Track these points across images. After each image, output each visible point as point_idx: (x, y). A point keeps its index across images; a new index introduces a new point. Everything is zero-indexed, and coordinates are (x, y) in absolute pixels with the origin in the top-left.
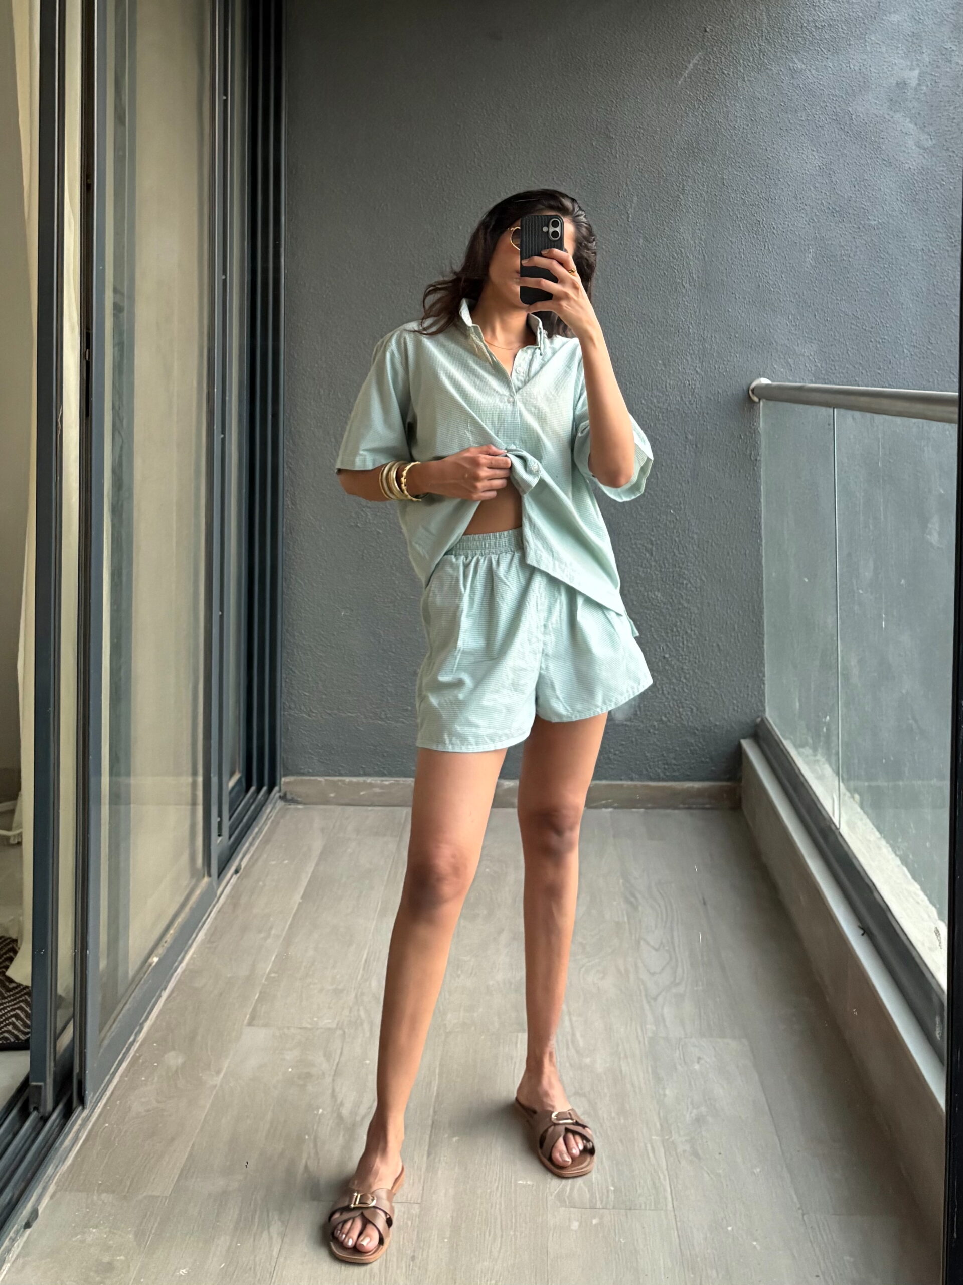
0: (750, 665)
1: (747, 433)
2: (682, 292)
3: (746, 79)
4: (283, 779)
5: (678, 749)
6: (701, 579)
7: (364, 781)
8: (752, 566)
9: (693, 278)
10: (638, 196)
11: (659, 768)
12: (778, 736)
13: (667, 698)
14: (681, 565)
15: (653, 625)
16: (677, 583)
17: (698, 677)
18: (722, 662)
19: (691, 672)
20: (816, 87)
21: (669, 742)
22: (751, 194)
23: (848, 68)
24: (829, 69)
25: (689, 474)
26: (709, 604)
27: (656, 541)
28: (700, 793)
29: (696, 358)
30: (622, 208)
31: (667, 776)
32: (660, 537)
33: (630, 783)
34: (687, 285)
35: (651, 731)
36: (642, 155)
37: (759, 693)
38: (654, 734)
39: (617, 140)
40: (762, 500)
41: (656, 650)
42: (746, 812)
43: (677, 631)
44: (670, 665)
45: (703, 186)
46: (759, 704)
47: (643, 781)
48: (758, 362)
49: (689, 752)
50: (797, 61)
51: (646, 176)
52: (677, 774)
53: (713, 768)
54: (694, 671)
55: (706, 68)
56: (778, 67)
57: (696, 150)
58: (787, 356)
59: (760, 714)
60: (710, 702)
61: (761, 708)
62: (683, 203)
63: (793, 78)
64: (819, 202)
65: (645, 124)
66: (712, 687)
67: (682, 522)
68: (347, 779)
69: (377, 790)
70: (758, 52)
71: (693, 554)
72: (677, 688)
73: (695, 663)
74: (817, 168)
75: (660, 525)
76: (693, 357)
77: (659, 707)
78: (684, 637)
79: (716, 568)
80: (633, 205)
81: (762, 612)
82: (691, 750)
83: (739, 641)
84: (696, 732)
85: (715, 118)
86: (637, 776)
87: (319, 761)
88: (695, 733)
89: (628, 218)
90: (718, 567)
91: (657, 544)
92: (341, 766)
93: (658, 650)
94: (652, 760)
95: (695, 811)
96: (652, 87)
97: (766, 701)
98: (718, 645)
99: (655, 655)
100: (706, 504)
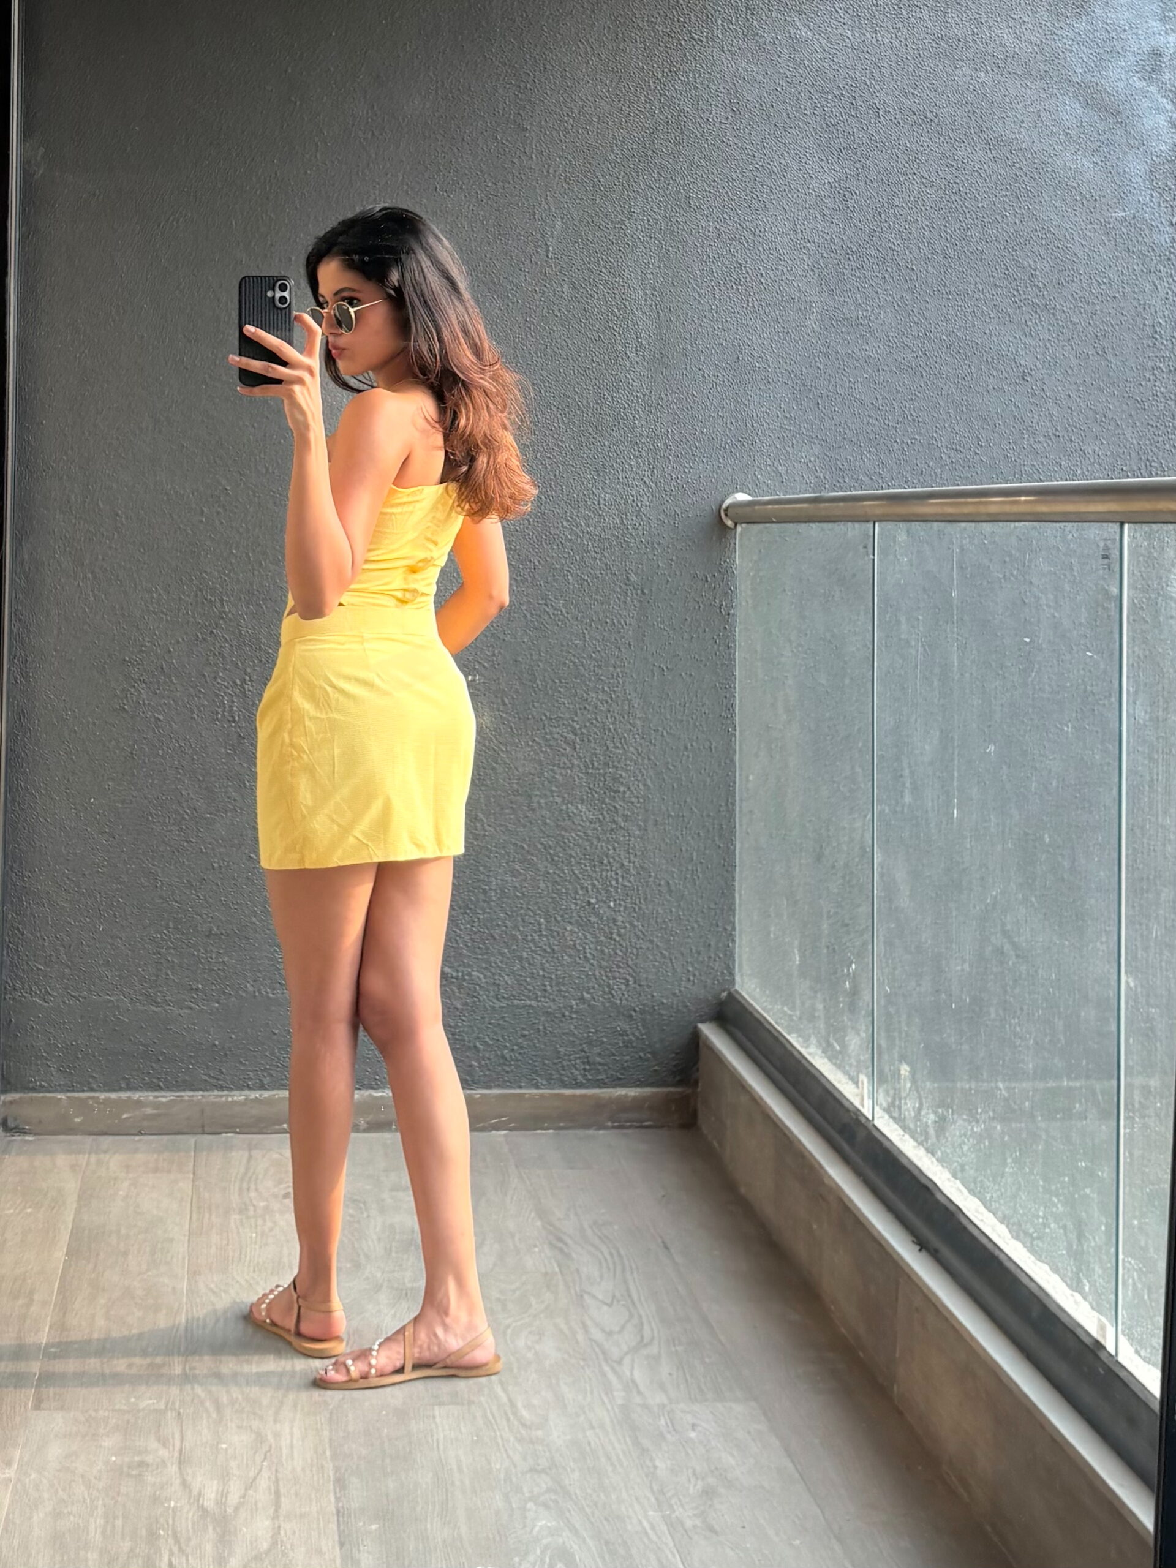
0: (713, 913)
1: (717, 575)
3: (726, 48)
5: (605, 1040)
6: (645, 785)
7: (129, 1098)
8: (719, 765)
10: (562, 218)
11: (576, 1069)
13: (592, 965)
14: (616, 763)
15: (574, 854)
16: (610, 790)
17: (639, 933)
18: (673, 910)
19: (627, 925)
21: (592, 1031)
22: (730, 223)
25: (630, 633)
26: (656, 823)
27: (580, 729)
28: (637, 1104)
29: (644, 463)
30: (538, 236)
31: (588, 1080)
32: (587, 724)
33: (535, 1091)
35: (567, 1013)
37: (726, 955)
38: (572, 1018)
40: (736, 673)
41: (576, 893)
42: (704, 1130)
43: (609, 862)
44: (597, 915)
45: (659, 209)
46: (726, 973)
47: (553, 1089)
48: (734, 467)
49: (621, 1044)
50: (799, 25)
51: (576, 189)
52: (604, 1076)
53: (656, 1068)
54: (631, 924)
55: (668, 30)
56: (772, 33)
57: (650, 153)
58: (776, 463)
59: (726, 988)
60: (654, 970)
61: (729, 980)
63: (795, 50)
66: (657, 946)
67: (620, 702)
68: (102, 1096)
69: (149, 1111)
71: (635, 748)
72: (606, 950)
73: (634, 911)
75: (587, 706)
76: (640, 460)
77: (579, 977)
78: (619, 872)
79: (668, 768)
80: (556, 233)
81: (733, 834)
82: (624, 1042)
83: (699, 877)
84: (633, 1014)
86: (544, 1082)
87: (58, 1069)
88: (631, 1016)
89: (547, 252)
90: (672, 768)
91: (582, 733)
92: (93, 1077)
93: (581, 892)
94: (566, 1058)
95: (630, 1131)
96: (586, 53)
97: (737, 966)
98: (668, 883)
99: (575, 899)
100: (656, 678)
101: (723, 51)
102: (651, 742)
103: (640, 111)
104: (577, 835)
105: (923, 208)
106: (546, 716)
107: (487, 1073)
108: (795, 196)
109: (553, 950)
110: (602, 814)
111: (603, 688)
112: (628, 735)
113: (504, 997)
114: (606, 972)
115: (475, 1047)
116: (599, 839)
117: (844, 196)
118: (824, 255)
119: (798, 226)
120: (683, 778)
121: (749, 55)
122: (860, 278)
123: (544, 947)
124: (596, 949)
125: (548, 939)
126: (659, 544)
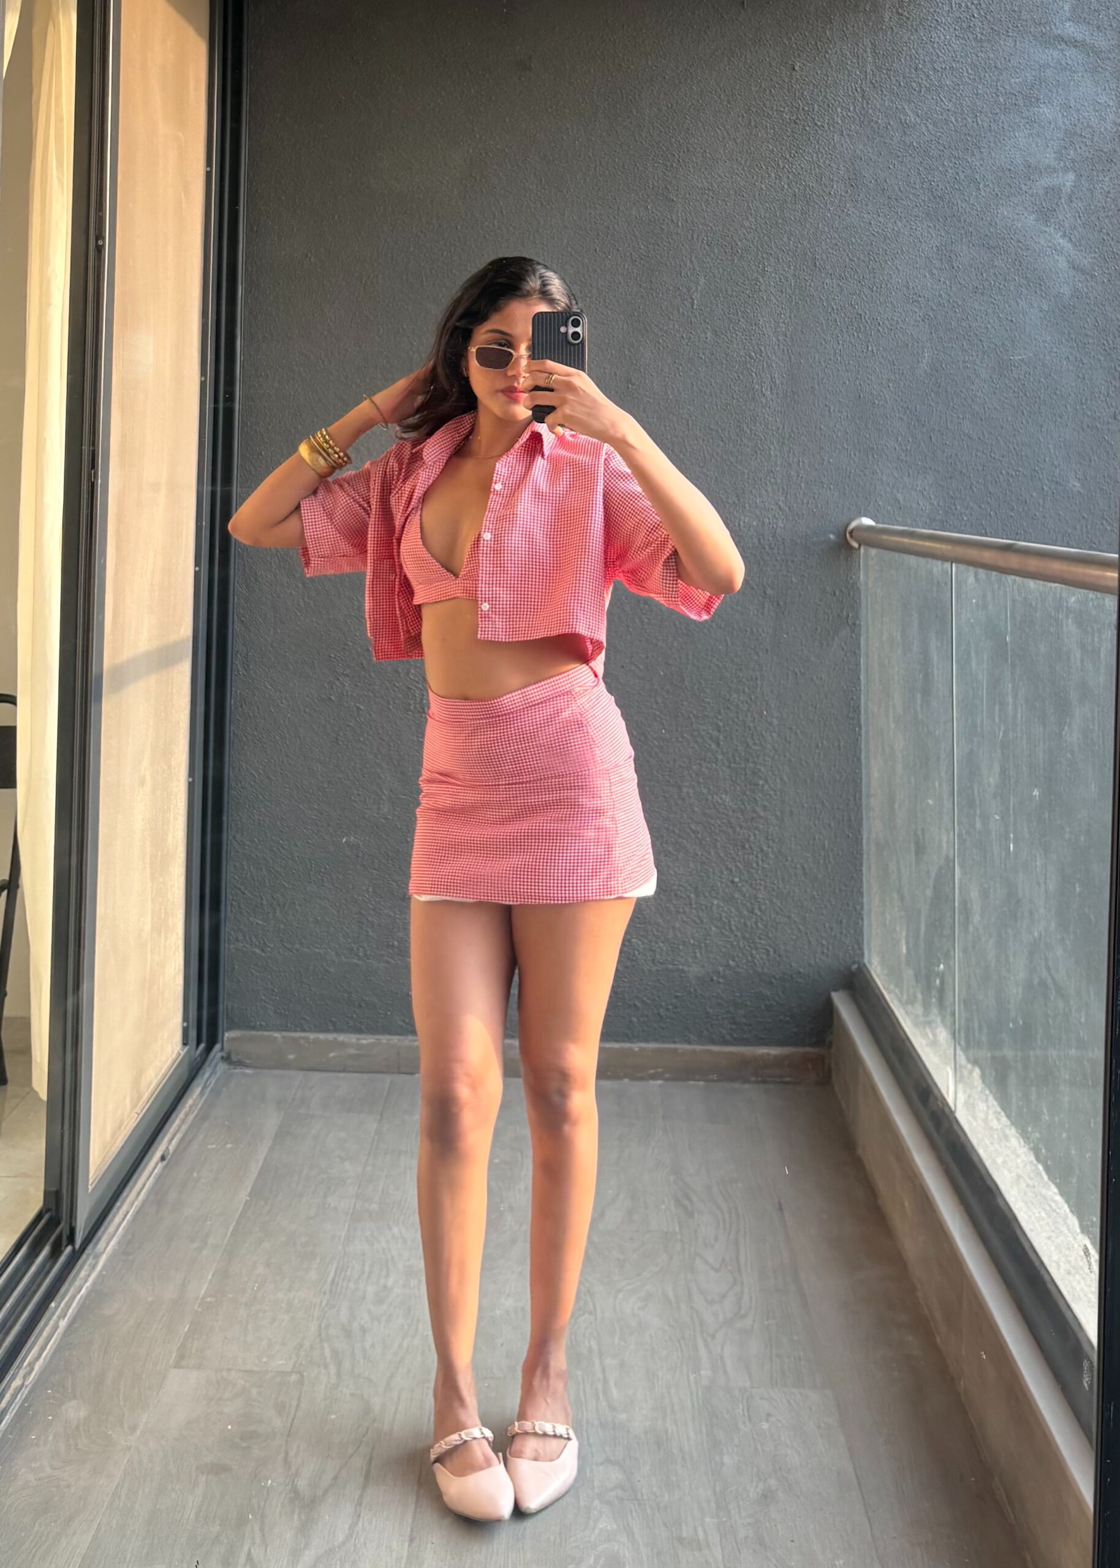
0: (844, 893)
1: (844, 589)
2: (762, 403)
3: (845, 132)
4: (226, 1035)
5: (749, 1003)
6: (781, 779)
7: (335, 1039)
8: (848, 763)
9: (775, 383)
10: (705, 276)
11: (723, 1028)
12: (879, 988)
13: (736, 936)
14: (755, 759)
15: (719, 839)
16: (750, 783)
17: (778, 910)
18: (809, 890)
19: (767, 902)
20: (933, 147)
21: (738, 994)
22: (850, 280)
23: (975, 125)
24: (951, 125)
25: (768, 640)
26: (791, 813)
27: (724, 726)
28: (778, 1062)
29: (779, 490)
30: (685, 290)
31: (734, 1038)
32: (730, 722)
33: (687, 1047)
34: (768, 393)
35: (715, 978)
36: (710, 225)
37: (856, 931)
38: (719, 983)
39: (679, 205)
40: (862, 677)
41: (722, 872)
42: (836, 1088)
43: (750, 848)
44: (740, 892)
45: (789, 268)
46: (856, 947)
47: (703, 1045)
48: (857, 496)
49: (763, 1008)
50: (910, 113)
51: (716, 251)
52: (747, 1035)
53: (795, 1030)
54: (771, 901)
55: (794, 118)
56: (885, 120)
57: (780, 221)
58: (895, 491)
59: (856, 959)
60: (792, 943)
61: (858, 952)
62: (763, 288)
63: (905, 133)
64: (937, 294)
65: (715, 186)
66: (795, 922)
67: (758, 703)
68: (312, 1036)
69: (352, 1051)
70: (860, 100)
71: (774, 747)
72: (749, 923)
73: (773, 890)
74: (935, 249)
75: (729, 706)
76: (776, 488)
77: (725, 947)
78: (759, 856)
79: (801, 764)
80: (699, 288)
81: (860, 825)
82: (766, 1006)
83: (830, 862)
84: (774, 980)
85: (805, 181)
86: (696, 1039)
87: (275, 1012)
88: (771, 983)
89: (692, 304)
90: (805, 764)
91: (726, 731)
92: (304, 1019)
93: (725, 872)
94: (714, 1017)
95: (771, 1086)
96: (724, 138)
97: (865, 941)
98: (803, 867)
99: (721, 877)
100: (789, 681)
101: (842, 135)
102: (786, 740)
103: (771, 186)
104: (723, 823)
105: (1020, 268)
106: (694, 715)
107: (645, 1028)
108: (907, 258)
109: (702, 921)
110: (743, 804)
111: (744, 689)
112: (766, 732)
113: (659, 962)
114: (748, 942)
115: (635, 1005)
116: (741, 827)
117: (950, 257)
118: (934, 308)
119: (910, 284)
120: (816, 774)
121: (866, 139)
122: (965, 327)
123: (695, 918)
124: (740, 922)
125: (698, 911)
126: (793, 561)
